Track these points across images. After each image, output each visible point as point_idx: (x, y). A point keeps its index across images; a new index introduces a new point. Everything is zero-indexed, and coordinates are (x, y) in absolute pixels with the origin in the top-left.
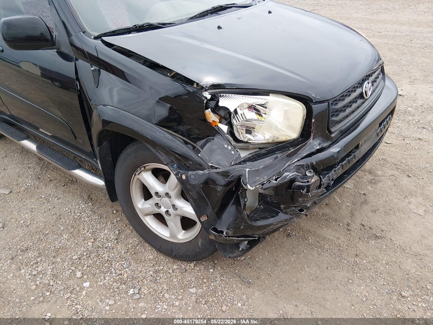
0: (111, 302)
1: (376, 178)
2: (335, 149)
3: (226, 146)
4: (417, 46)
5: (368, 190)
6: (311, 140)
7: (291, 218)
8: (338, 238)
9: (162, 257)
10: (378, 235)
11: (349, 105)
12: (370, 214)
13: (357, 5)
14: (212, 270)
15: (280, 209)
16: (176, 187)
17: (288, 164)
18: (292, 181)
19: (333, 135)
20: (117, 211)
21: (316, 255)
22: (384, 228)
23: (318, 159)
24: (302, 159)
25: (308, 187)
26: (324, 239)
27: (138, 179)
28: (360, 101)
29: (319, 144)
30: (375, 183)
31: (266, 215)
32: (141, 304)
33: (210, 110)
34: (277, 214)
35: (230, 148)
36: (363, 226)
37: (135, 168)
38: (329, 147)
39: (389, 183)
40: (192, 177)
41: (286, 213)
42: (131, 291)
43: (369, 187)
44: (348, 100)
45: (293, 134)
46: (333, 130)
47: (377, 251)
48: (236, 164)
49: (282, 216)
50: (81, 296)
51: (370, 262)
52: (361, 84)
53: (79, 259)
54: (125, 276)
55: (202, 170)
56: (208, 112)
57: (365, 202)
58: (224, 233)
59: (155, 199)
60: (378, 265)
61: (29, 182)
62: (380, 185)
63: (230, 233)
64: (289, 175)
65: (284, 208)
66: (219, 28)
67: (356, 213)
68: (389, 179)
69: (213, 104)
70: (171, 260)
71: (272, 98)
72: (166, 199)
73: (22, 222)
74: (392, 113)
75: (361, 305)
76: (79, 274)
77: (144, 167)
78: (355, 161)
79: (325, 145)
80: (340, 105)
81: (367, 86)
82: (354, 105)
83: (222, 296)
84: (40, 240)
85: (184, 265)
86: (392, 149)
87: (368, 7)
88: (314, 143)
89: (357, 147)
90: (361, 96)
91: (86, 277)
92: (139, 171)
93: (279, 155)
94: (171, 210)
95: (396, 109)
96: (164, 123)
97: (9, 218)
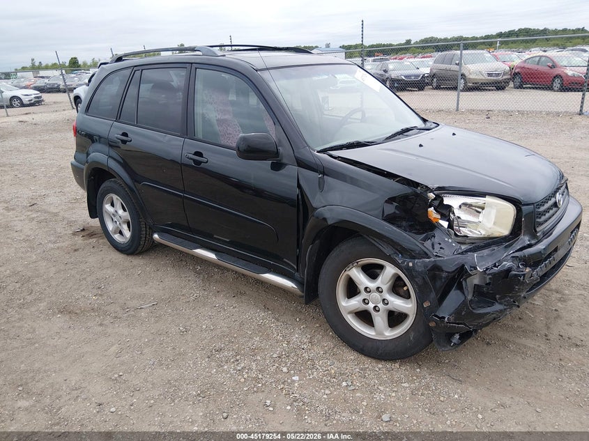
0: (327, 392)
1: (564, 297)
2: (541, 246)
3: (446, 239)
4: (581, 173)
5: (559, 306)
6: (522, 237)
7: (505, 309)
8: (539, 346)
9: (364, 358)
10: (578, 343)
11: (547, 211)
12: (566, 327)
13: (500, 129)
14: (418, 370)
15: (495, 299)
16: (389, 281)
17: (505, 254)
18: (509, 270)
19: (538, 234)
20: (300, 319)
21: (521, 360)
22: (583, 338)
23: (529, 253)
24: (516, 251)
25: (524, 275)
26: (525, 346)
27: (348, 275)
28: (554, 209)
29: (529, 241)
30: (565, 301)
31: (482, 305)
32: (358, 394)
33: (433, 208)
34: (493, 304)
35: (450, 241)
36: (562, 336)
37: (346, 264)
38: (536, 244)
39: (579, 301)
40: (419, 264)
41: (501, 303)
42: (344, 384)
43: (559, 304)
44: (546, 206)
45: (505, 230)
46: (538, 229)
47: (581, 357)
48: (459, 254)
49: (497, 307)
50: (294, 387)
51: (575, 365)
52: (554, 194)
53: (279, 357)
54: (333, 372)
55: (429, 258)
56: (431, 209)
57: (558, 317)
58: (446, 319)
59: (364, 295)
60: (584, 368)
61: (197, 293)
62: (570, 303)
63: (452, 319)
64: (507, 264)
65: (500, 299)
66: (421, 146)
67: (552, 326)
68: (579, 298)
69: (436, 203)
70: (374, 361)
71: (488, 199)
72: (377, 294)
73: (204, 327)
74: (578, 226)
75: (575, 398)
76: (285, 370)
77: (357, 263)
78: (554, 263)
79: (533, 242)
80: (542, 209)
81: (558, 196)
82: (551, 212)
83: (436, 390)
84: (230, 342)
85: (389, 365)
86: (575, 271)
87: (513, 131)
88: (525, 239)
89: (556, 250)
90: (555, 205)
91: (292, 372)
92: (351, 266)
93: (496, 248)
94: (381, 305)
95: (582, 222)
96: (390, 219)
97: (188, 324)
